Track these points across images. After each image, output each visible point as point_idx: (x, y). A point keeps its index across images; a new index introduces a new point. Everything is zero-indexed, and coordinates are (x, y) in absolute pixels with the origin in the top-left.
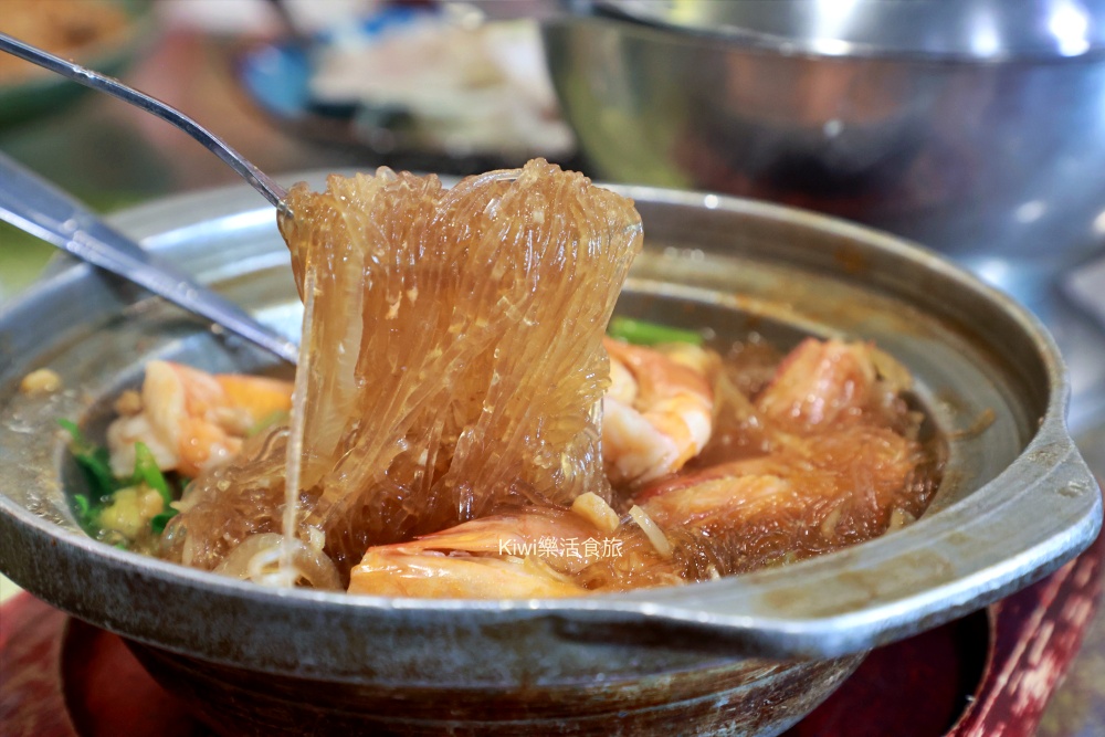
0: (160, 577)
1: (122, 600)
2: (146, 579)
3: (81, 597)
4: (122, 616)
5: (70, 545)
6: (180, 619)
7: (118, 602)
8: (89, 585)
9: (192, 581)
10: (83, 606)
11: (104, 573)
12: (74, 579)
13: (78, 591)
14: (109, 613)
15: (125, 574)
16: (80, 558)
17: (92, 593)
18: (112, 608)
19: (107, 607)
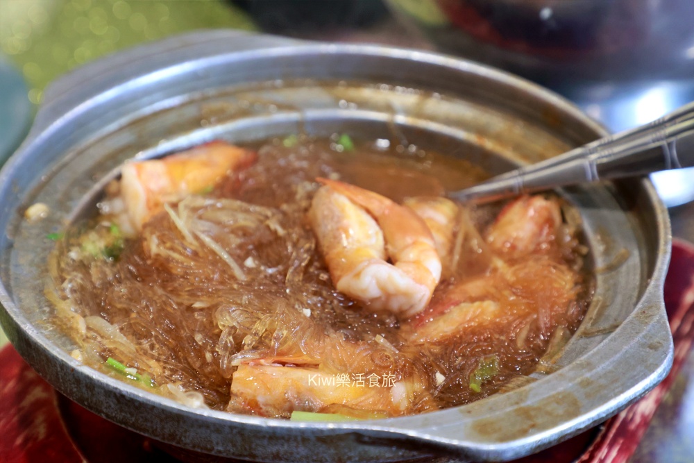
0: (135, 398)
1: (113, 405)
2: (128, 399)
3: (87, 399)
4: (112, 413)
5: (82, 373)
6: (146, 420)
7: (110, 406)
8: (93, 395)
9: (154, 403)
10: (89, 403)
11: (103, 391)
12: (84, 390)
13: (86, 396)
14: (105, 410)
15: (115, 394)
16: (88, 381)
17: (94, 399)
18: (106, 408)
19: (103, 408)
